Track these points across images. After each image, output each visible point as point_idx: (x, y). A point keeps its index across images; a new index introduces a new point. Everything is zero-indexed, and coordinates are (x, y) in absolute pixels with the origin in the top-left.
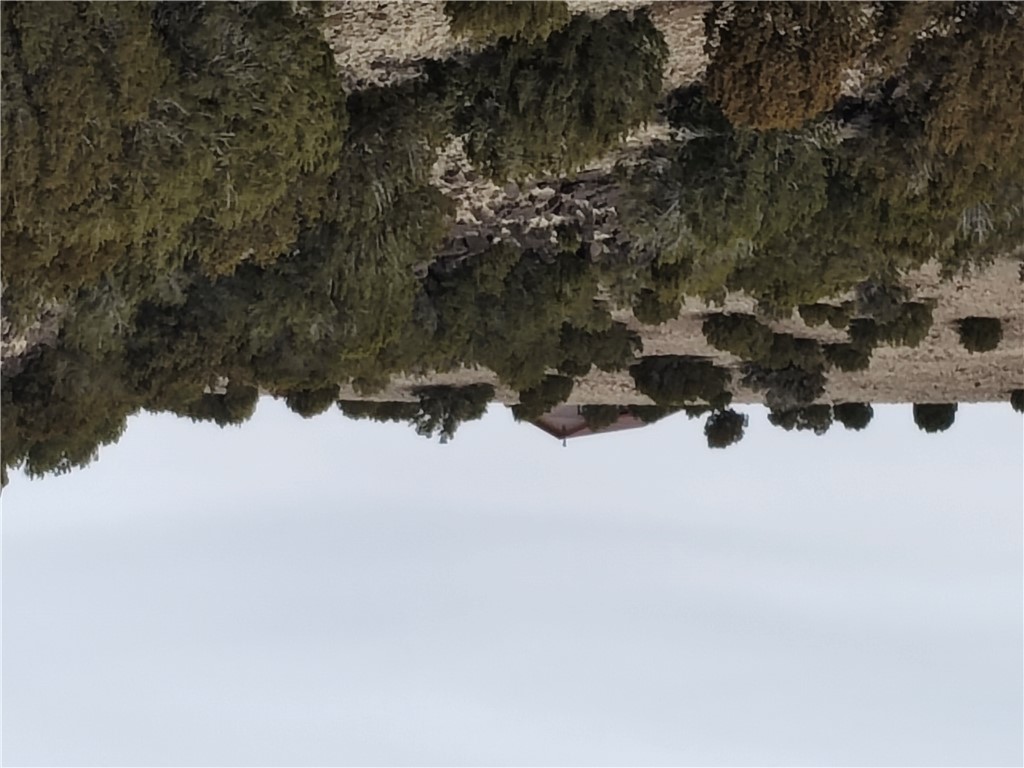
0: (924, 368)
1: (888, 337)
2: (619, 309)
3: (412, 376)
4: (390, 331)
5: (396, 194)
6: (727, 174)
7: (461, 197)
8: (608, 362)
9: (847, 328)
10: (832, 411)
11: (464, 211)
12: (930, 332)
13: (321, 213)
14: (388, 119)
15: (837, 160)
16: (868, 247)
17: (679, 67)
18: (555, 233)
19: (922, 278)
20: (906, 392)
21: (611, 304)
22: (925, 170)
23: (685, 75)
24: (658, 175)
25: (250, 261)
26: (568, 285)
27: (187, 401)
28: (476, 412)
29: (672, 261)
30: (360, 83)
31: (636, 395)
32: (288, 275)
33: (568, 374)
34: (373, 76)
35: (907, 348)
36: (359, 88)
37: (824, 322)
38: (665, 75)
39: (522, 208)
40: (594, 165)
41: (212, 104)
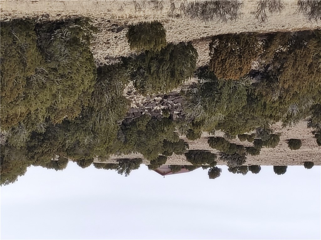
0: (277, 154)
1: (266, 145)
2: (182, 135)
3: (116, 156)
4: (110, 141)
5: (112, 99)
6: (216, 94)
7: (133, 100)
8: (178, 152)
9: (253, 142)
10: (248, 168)
11: (133, 104)
12: (279, 143)
13: (89, 104)
14: (110, 75)
15: (250, 90)
16: (260, 117)
17: (201, 60)
18: (162, 111)
19: (276, 126)
20: (271, 162)
21: (179, 134)
22: (278, 93)
23: (203, 62)
24: (194, 93)
25: (66, 119)
26: (166, 127)
27: (46, 163)
28: (136, 167)
29: (198, 121)
30: (101, 64)
31: (187, 162)
32: (78, 124)
33: (166, 155)
34: (105, 62)
35: (272, 148)
36: (101, 66)
37: (246, 140)
38: (197, 62)
39: (152, 103)
40: (174, 90)
41: (55, 70)
